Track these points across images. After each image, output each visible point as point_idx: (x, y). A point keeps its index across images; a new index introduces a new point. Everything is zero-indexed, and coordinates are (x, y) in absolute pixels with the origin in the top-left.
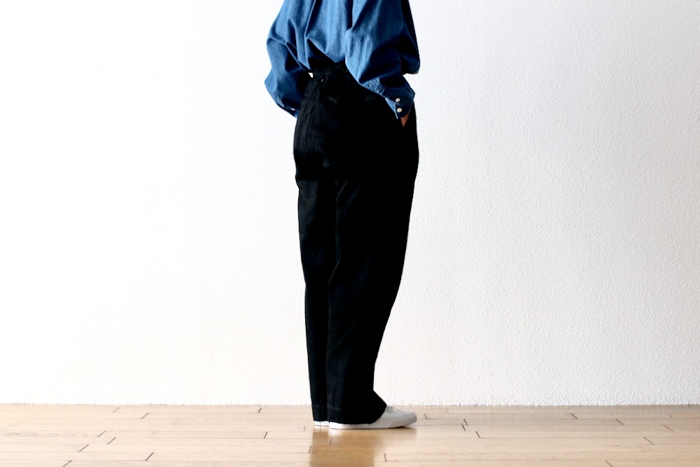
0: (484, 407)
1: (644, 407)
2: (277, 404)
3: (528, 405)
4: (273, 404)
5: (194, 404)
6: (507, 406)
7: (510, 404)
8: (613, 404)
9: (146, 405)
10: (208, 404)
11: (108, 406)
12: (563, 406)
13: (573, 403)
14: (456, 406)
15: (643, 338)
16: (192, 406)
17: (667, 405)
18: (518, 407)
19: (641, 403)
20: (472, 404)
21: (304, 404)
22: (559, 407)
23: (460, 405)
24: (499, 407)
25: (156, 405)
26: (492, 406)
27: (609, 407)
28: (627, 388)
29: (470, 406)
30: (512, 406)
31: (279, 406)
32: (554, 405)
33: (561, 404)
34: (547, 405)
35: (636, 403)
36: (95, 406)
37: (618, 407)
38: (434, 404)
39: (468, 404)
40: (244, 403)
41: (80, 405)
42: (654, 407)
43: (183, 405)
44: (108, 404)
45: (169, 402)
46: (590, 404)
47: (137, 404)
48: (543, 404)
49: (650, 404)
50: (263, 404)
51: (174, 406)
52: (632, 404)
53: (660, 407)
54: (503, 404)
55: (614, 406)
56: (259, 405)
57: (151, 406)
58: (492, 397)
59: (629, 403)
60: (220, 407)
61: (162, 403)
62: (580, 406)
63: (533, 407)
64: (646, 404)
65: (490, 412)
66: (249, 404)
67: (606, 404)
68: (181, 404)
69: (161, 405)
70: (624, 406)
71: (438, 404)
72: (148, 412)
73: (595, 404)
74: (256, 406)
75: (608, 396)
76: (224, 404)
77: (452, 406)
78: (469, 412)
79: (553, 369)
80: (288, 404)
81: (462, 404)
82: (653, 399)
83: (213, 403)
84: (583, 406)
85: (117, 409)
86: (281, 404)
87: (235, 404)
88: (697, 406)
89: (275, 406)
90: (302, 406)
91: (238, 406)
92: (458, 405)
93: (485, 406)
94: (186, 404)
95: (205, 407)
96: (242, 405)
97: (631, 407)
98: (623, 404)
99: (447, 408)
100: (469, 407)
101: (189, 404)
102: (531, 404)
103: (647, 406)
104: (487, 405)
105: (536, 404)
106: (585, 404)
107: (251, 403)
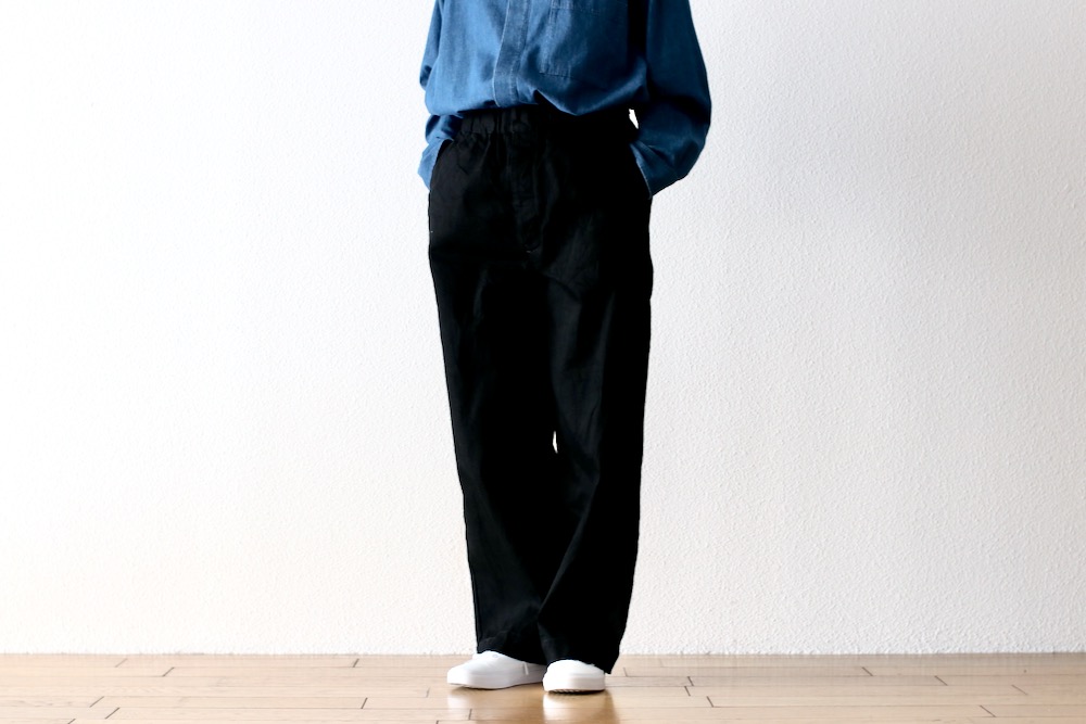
0: (721, 657)
1: (981, 657)
2: (384, 652)
3: (793, 653)
4: (378, 652)
5: (249, 652)
6: (759, 655)
7: (763, 652)
8: (931, 652)
9: (170, 655)
10: (271, 653)
11: (109, 657)
12: (850, 655)
13: (865, 650)
14: (675, 655)
15: (980, 544)
16: (246, 655)
17: (1018, 654)
18: (777, 657)
19: (976, 650)
20: (701, 652)
21: (428, 653)
22: (843, 657)
23: (682, 654)
24: (746, 657)
25: (187, 655)
26: (735, 656)
27: (925, 657)
28: (954, 625)
29: (698, 655)
30: (767, 655)
31: (388, 656)
32: (835, 653)
33: (846, 652)
34: (824, 653)
35: (968, 651)
36: (87, 656)
37: (940, 657)
38: (639, 652)
39: (695, 652)
40: (331, 651)
41: (63, 654)
42: (998, 656)
43: (231, 655)
44: (107, 653)
45: (210, 650)
46: (893, 652)
47: (155, 652)
48: (818, 652)
49: (991, 651)
50: (361, 653)
51: (217, 657)
52: (963, 651)
53: (1008, 656)
54: (752, 652)
55: (933, 655)
56: (355, 654)
57: (179, 655)
58: (735, 641)
59: (957, 650)
60: (290, 657)
61: (197, 651)
62: (877, 655)
63: (801, 657)
64: (984, 651)
65: (730, 665)
66: (340, 652)
67: (920, 652)
68: (228, 652)
69: (195, 654)
70: (950, 654)
71: (646, 652)
72: (173, 665)
73: (903, 652)
74: (349, 655)
75: (923, 639)
76: (298, 652)
77: (670, 655)
78: (696, 665)
79: (833, 594)
80: (403, 652)
81: (685, 653)
82: (996, 644)
83: (280, 652)
84: (883, 655)
85: (123, 661)
86: (391, 652)
87: (316, 652)
88: (1081, 655)
89: (381, 655)
90: (425, 655)
91: (321, 656)
92: (679, 653)
93: (724, 655)
94: (235, 653)
95: (266, 657)
96: (326, 655)
97: (961, 656)
98: (948, 651)
99: (661, 659)
100: (697, 657)
101: (241, 653)
102: (798, 652)
103: (987, 654)
104: (727, 653)
105: (806, 652)
106: (886, 652)
107: (342, 651)
